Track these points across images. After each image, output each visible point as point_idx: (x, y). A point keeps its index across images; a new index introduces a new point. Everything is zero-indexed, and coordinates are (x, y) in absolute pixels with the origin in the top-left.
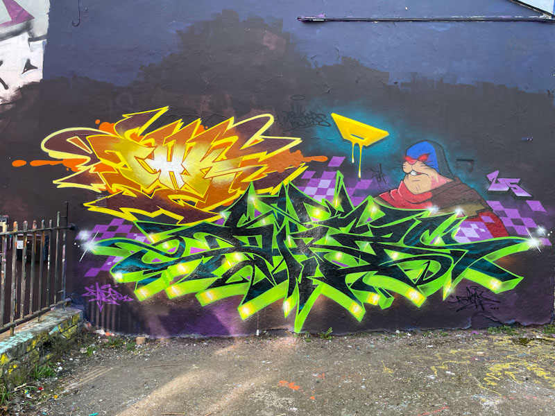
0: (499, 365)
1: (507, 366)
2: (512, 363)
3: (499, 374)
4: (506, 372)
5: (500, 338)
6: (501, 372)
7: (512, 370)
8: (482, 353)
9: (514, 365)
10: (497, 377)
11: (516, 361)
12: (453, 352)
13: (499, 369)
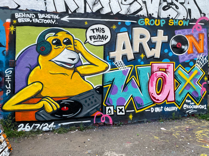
0: (198, 132)
1: (201, 131)
2: (202, 130)
3: (201, 135)
4: (203, 134)
5: (191, 121)
6: (201, 134)
7: (205, 133)
8: (188, 127)
9: (203, 131)
10: (201, 136)
11: (203, 129)
12: (177, 127)
13: (199, 133)
